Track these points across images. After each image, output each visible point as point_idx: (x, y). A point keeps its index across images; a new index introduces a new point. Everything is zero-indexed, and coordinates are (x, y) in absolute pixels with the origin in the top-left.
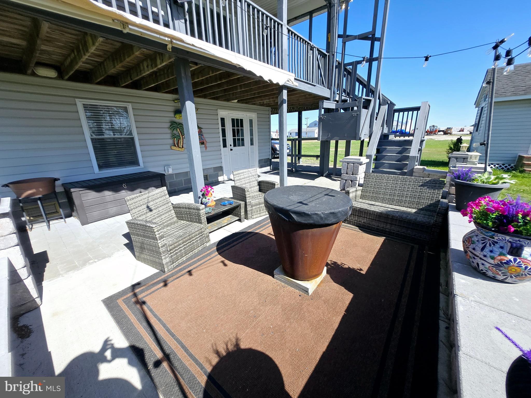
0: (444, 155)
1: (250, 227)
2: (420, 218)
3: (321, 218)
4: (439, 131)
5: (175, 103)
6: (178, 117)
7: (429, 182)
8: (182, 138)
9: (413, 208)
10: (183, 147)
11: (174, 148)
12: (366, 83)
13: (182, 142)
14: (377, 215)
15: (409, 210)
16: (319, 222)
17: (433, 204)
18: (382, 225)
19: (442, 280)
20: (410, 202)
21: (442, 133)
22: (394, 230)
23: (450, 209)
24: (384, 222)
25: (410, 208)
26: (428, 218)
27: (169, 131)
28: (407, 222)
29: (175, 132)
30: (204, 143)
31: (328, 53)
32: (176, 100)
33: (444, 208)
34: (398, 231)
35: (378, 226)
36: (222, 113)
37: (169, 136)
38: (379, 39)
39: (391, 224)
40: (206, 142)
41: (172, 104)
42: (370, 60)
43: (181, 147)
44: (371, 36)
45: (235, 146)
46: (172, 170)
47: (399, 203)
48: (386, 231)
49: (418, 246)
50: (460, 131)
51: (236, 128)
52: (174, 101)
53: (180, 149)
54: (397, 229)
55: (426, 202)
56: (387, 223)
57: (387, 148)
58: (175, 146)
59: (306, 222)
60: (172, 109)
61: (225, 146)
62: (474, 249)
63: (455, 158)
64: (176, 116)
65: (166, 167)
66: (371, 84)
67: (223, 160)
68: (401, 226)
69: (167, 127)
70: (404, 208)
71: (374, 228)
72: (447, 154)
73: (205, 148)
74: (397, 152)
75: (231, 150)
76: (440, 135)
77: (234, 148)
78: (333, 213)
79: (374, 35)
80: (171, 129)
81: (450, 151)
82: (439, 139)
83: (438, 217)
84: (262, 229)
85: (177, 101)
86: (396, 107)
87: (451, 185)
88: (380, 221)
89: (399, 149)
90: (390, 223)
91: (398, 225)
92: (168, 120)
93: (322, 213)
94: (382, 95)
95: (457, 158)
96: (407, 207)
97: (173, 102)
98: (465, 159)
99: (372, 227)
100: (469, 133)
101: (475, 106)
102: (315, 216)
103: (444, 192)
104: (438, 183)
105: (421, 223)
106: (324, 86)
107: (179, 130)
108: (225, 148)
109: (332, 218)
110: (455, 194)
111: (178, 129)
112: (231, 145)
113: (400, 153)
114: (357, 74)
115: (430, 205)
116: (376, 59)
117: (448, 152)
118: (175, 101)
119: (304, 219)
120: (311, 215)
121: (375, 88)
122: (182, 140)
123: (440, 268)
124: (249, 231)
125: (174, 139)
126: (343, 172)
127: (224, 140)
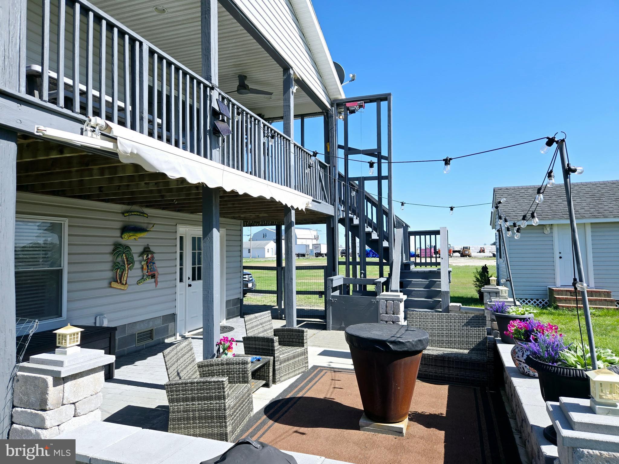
0: (471, 288)
1: (286, 391)
2: (474, 357)
3: (413, 345)
4: (454, 252)
5: (125, 216)
6: (126, 237)
7: (473, 318)
8: (127, 269)
9: (464, 349)
10: (126, 283)
11: (114, 284)
12: (377, 203)
13: (126, 275)
14: (432, 359)
15: (461, 351)
16: (411, 349)
17: (482, 342)
18: (439, 371)
19: (508, 410)
20: (460, 343)
21: (458, 254)
22: (452, 375)
23: (497, 342)
24: (441, 366)
25: (461, 349)
26: (482, 356)
27: (110, 258)
28: (464, 362)
29: (119, 259)
30: (154, 276)
31: (328, 164)
32: (127, 212)
33: (492, 343)
34: (457, 375)
35: (436, 373)
36: (182, 230)
37: (109, 266)
38: (386, 158)
39: (449, 367)
40: (158, 274)
41: (121, 218)
42: (379, 178)
43: (124, 283)
44: (377, 153)
45: (194, 279)
46: (108, 322)
47: (449, 344)
48: (445, 377)
49: (479, 388)
50: (480, 252)
51: (197, 251)
52: (123, 213)
53: (122, 287)
54: (455, 373)
55: (475, 341)
56: (444, 367)
57: (412, 281)
58: (117, 282)
59: (401, 350)
60: (119, 225)
61: (181, 280)
62: (518, 357)
63: (488, 293)
64: (123, 236)
65: (98, 318)
66: (383, 204)
67: (178, 303)
68: (458, 368)
69: (108, 252)
70: (455, 349)
71: (432, 376)
72: (475, 287)
73: (154, 284)
74: (424, 287)
75: (190, 285)
76: (456, 258)
77: (193, 283)
78: (420, 341)
79: (380, 153)
80: (114, 255)
81: (478, 283)
82: (457, 264)
83: (490, 352)
84: (304, 391)
85: (128, 215)
86: (410, 230)
87: (492, 320)
88: (437, 366)
89: (425, 281)
90: (447, 367)
91: (456, 368)
92: (111, 241)
93: (413, 341)
94: (396, 216)
95: (490, 293)
96: (458, 348)
97: (121, 215)
98: (497, 294)
99: (430, 375)
100: (492, 255)
101: (491, 227)
102: (408, 344)
103: (487, 329)
104: (481, 319)
105: (477, 361)
106: (326, 202)
107: (126, 256)
108: (182, 284)
109: (420, 345)
110: (498, 329)
111: (124, 255)
112: (189, 278)
113: (428, 286)
114: (366, 192)
115: (479, 344)
116: (386, 178)
117: (476, 284)
118: (125, 215)
119: (399, 347)
120: (405, 343)
121: (388, 210)
122: (126, 272)
123: (504, 402)
124: (288, 397)
125: (118, 270)
126: (382, 312)
127: (181, 269)
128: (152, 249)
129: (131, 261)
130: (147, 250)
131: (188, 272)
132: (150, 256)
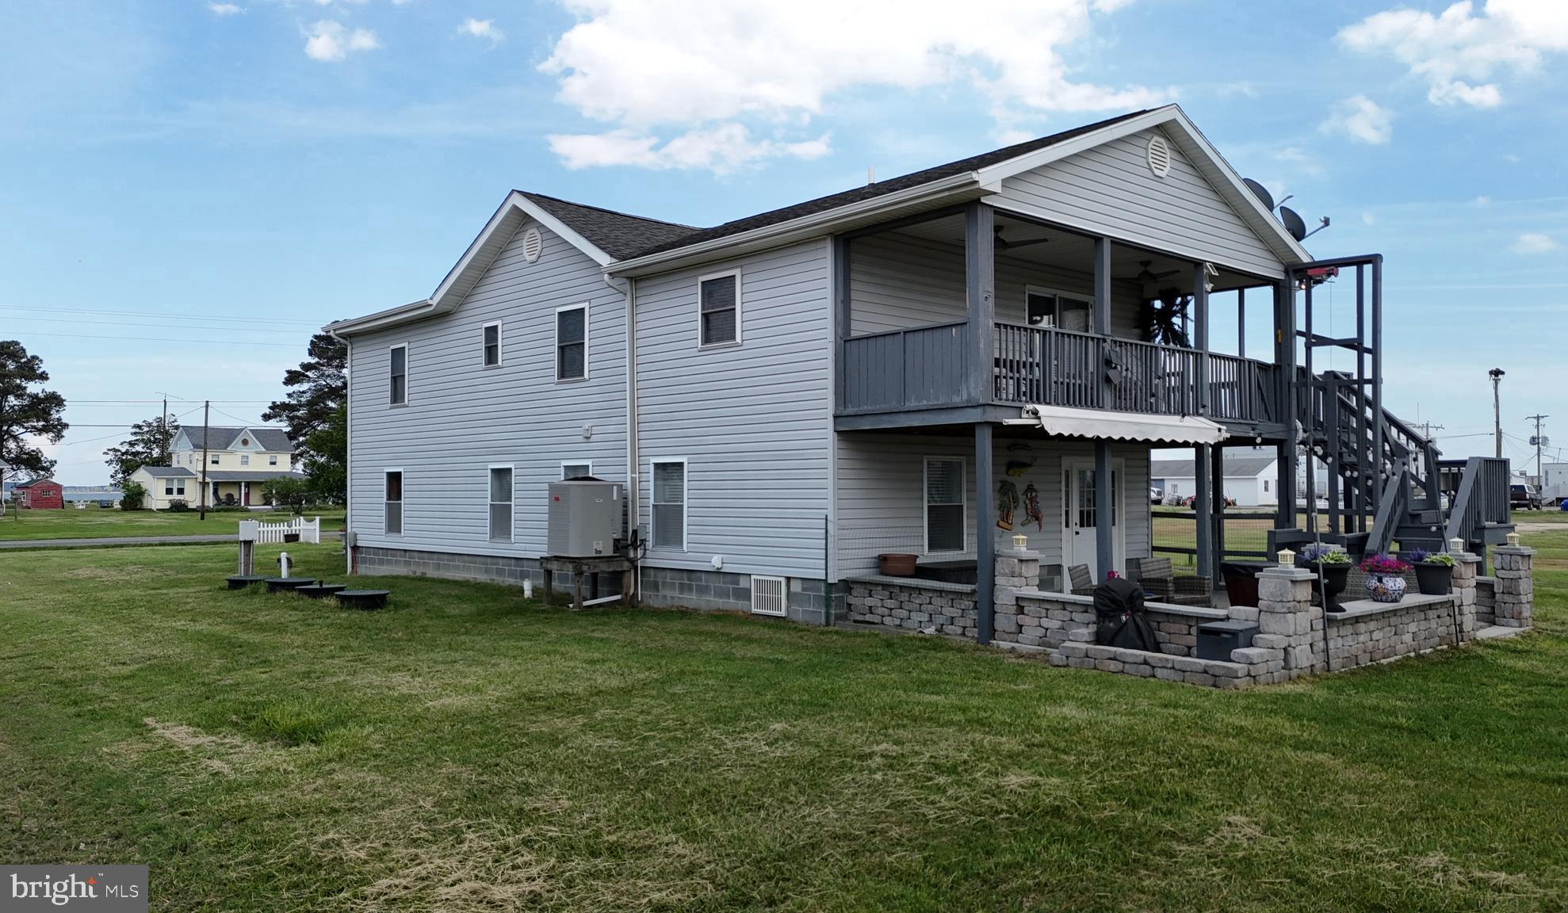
5: (1010, 451)
6: (1011, 474)
8: (1013, 507)
10: (1012, 523)
11: (1002, 523)
13: (1012, 514)
27: (997, 496)
29: (1006, 498)
30: (1039, 516)
36: (1067, 462)
37: (996, 504)
40: (1043, 515)
41: (1006, 452)
42: (1360, 382)
44: (1356, 344)
45: (1082, 525)
51: (1086, 489)
52: (1008, 448)
53: (1009, 527)
58: (1004, 520)
60: (1005, 460)
61: (1067, 525)
64: (1009, 473)
67: (1064, 552)
69: (995, 490)
73: (1039, 526)
75: (1077, 533)
77: (1081, 530)
79: (1361, 344)
80: (1001, 493)
92: (998, 478)
107: (1011, 494)
108: (1068, 529)
111: (1009, 493)
112: (1076, 524)
118: (1011, 448)
122: (1012, 511)
125: (1004, 508)
127: (1067, 513)
128: (1036, 487)
129: (1016, 501)
130: (1030, 488)
131: (1075, 517)
132: (1034, 494)
